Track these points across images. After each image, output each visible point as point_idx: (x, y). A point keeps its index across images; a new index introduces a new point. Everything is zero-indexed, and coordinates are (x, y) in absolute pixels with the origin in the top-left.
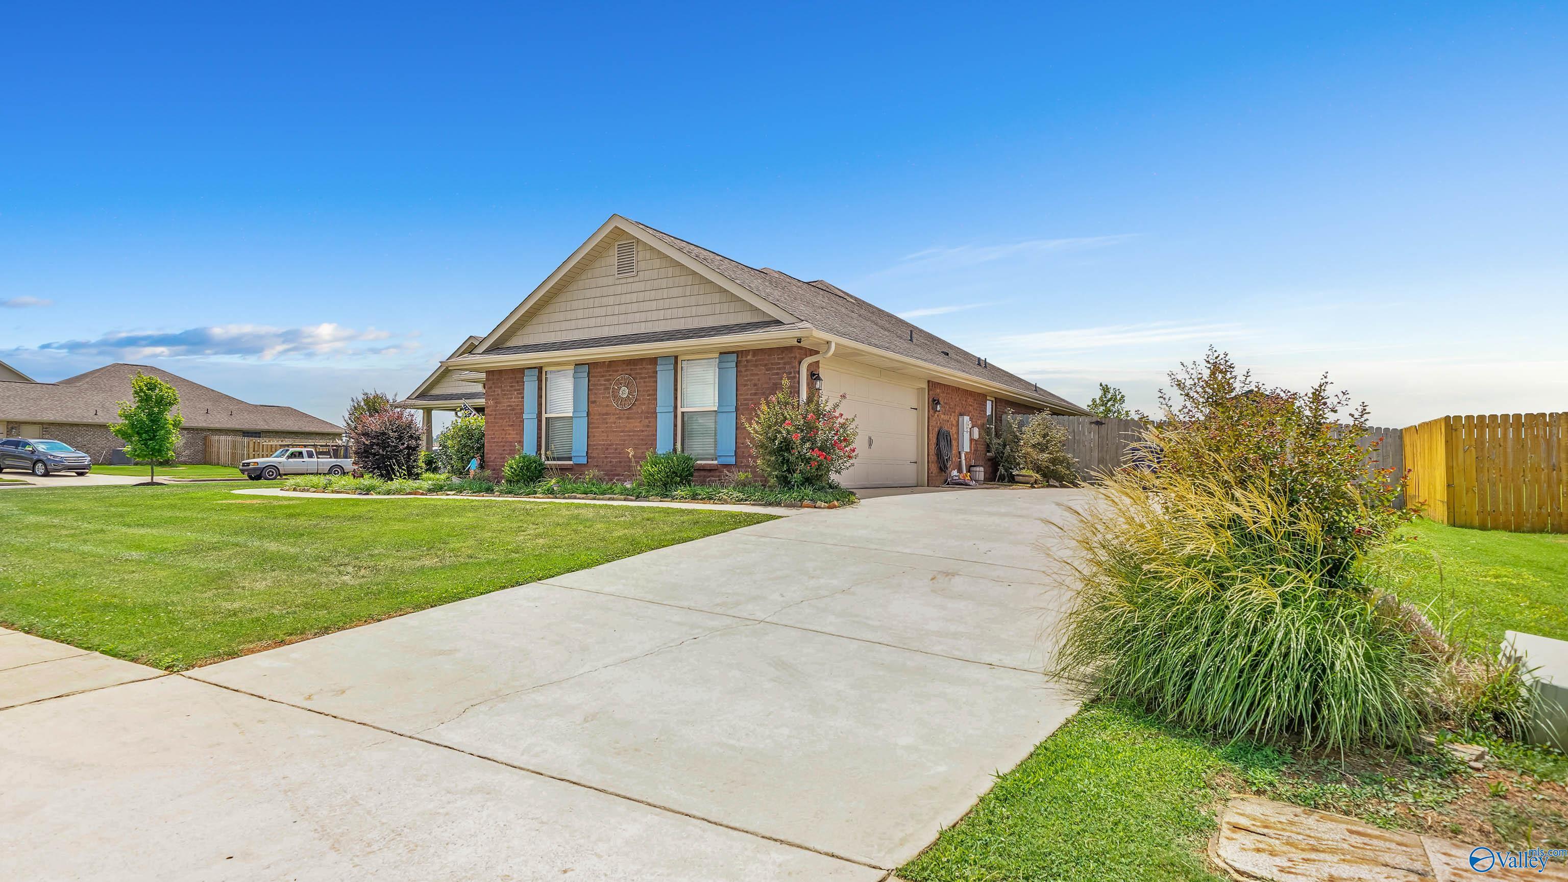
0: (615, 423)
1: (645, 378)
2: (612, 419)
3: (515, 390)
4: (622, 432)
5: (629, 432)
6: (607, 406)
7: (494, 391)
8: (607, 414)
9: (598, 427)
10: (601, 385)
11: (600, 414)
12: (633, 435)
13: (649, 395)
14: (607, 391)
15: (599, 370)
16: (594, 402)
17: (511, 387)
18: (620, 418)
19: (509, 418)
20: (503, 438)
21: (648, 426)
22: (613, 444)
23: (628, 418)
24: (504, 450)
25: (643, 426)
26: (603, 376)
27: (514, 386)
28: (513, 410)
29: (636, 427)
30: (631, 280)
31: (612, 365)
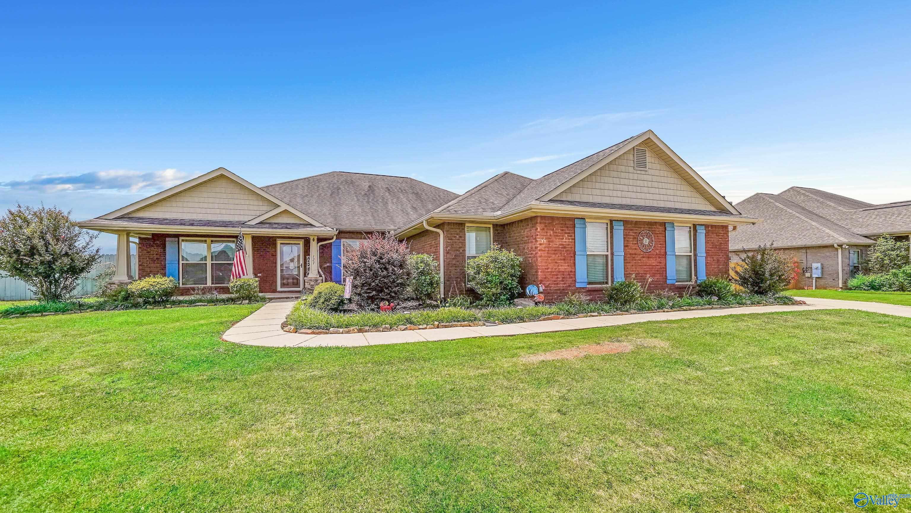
0: (640, 260)
1: (657, 234)
2: (639, 257)
3: (566, 233)
4: (645, 266)
5: (649, 266)
6: (636, 249)
7: (547, 232)
8: (635, 254)
9: (630, 263)
10: (631, 235)
11: (630, 254)
12: (652, 268)
13: (660, 244)
14: (635, 240)
15: (629, 226)
16: (627, 246)
17: (562, 230)
18: (643, 257)
19: (561, 254)
20: (556, 269)
21: (660, 263)
22: (640, 274)
23: (648, 258)
24: (557, 278)
25: (658, 263)
26: (632, 230)
27: (565, 230)
28: (565, 248)
29: (653, 263)
30: (643, 173)
31: (637, 224)
